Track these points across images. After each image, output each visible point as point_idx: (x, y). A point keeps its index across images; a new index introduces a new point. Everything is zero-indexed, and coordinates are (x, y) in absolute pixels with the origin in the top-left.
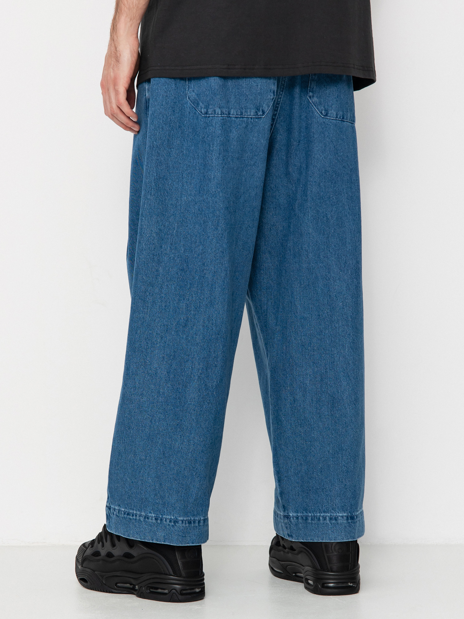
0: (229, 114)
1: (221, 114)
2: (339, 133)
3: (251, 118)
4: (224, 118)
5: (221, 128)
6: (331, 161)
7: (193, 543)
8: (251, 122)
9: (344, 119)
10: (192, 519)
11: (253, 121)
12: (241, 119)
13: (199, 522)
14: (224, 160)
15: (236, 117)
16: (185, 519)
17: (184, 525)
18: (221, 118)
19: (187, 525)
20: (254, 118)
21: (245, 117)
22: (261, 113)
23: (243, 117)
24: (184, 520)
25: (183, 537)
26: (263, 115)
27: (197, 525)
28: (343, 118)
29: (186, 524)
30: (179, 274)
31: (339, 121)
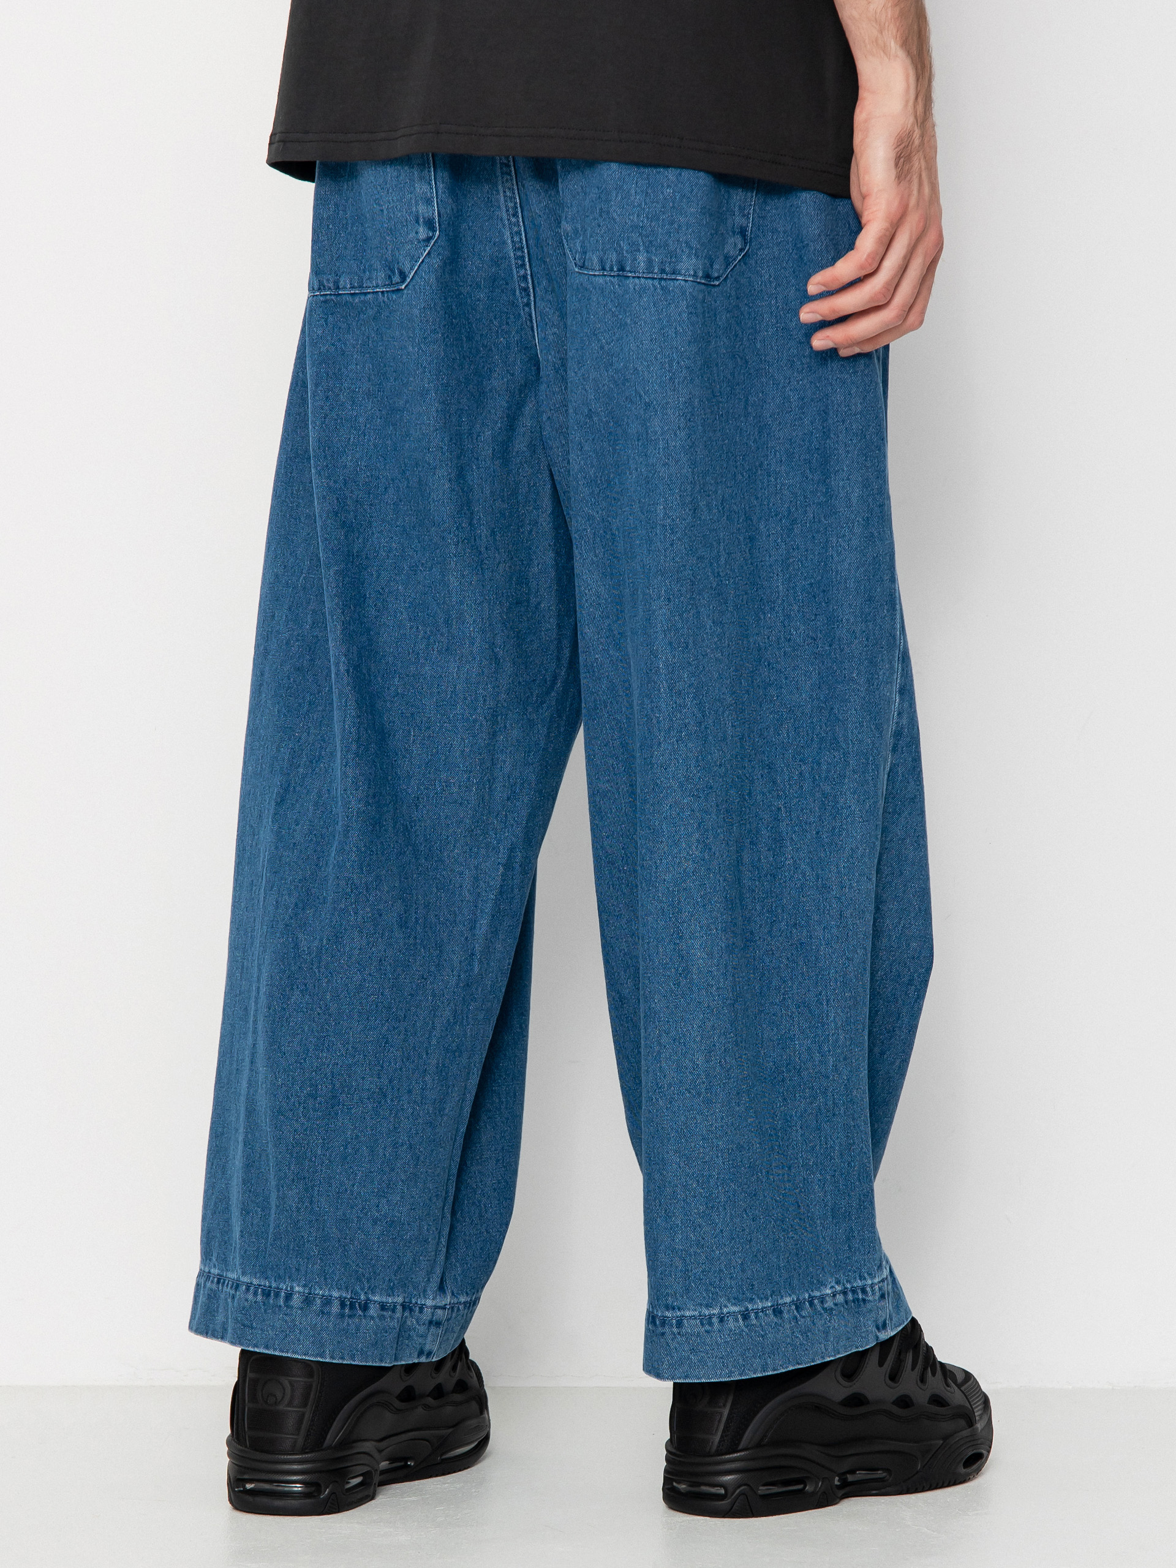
0: (338, 288)
1: (319, 289)
2: (613, 310)
3: (383, 292)
4: (328, 297)
5: (322, 322)
6: (598, 386)
7: (267, 1347)
8: (384, 302)
9: (625, 271)
10: (274, 1285)
11: (388, 299)
12: (362, 298)
13: (289, 1297)
14: (327, 397)
15: (352, 294)
16: (255, 1282)
17: (250, 1297)
18: (322, 298)
19: (259, 1298)
20: (387, 291)
21: (369, 293)
22: (396, 278)
23: (366, 294)
24: (251, 1283)
25: (244, 1325)
26: (403, 282)
27: (281, 1302)
28: (622, 269)
29: (255, 1294)
30: (292, 679)
31: (612, 279)
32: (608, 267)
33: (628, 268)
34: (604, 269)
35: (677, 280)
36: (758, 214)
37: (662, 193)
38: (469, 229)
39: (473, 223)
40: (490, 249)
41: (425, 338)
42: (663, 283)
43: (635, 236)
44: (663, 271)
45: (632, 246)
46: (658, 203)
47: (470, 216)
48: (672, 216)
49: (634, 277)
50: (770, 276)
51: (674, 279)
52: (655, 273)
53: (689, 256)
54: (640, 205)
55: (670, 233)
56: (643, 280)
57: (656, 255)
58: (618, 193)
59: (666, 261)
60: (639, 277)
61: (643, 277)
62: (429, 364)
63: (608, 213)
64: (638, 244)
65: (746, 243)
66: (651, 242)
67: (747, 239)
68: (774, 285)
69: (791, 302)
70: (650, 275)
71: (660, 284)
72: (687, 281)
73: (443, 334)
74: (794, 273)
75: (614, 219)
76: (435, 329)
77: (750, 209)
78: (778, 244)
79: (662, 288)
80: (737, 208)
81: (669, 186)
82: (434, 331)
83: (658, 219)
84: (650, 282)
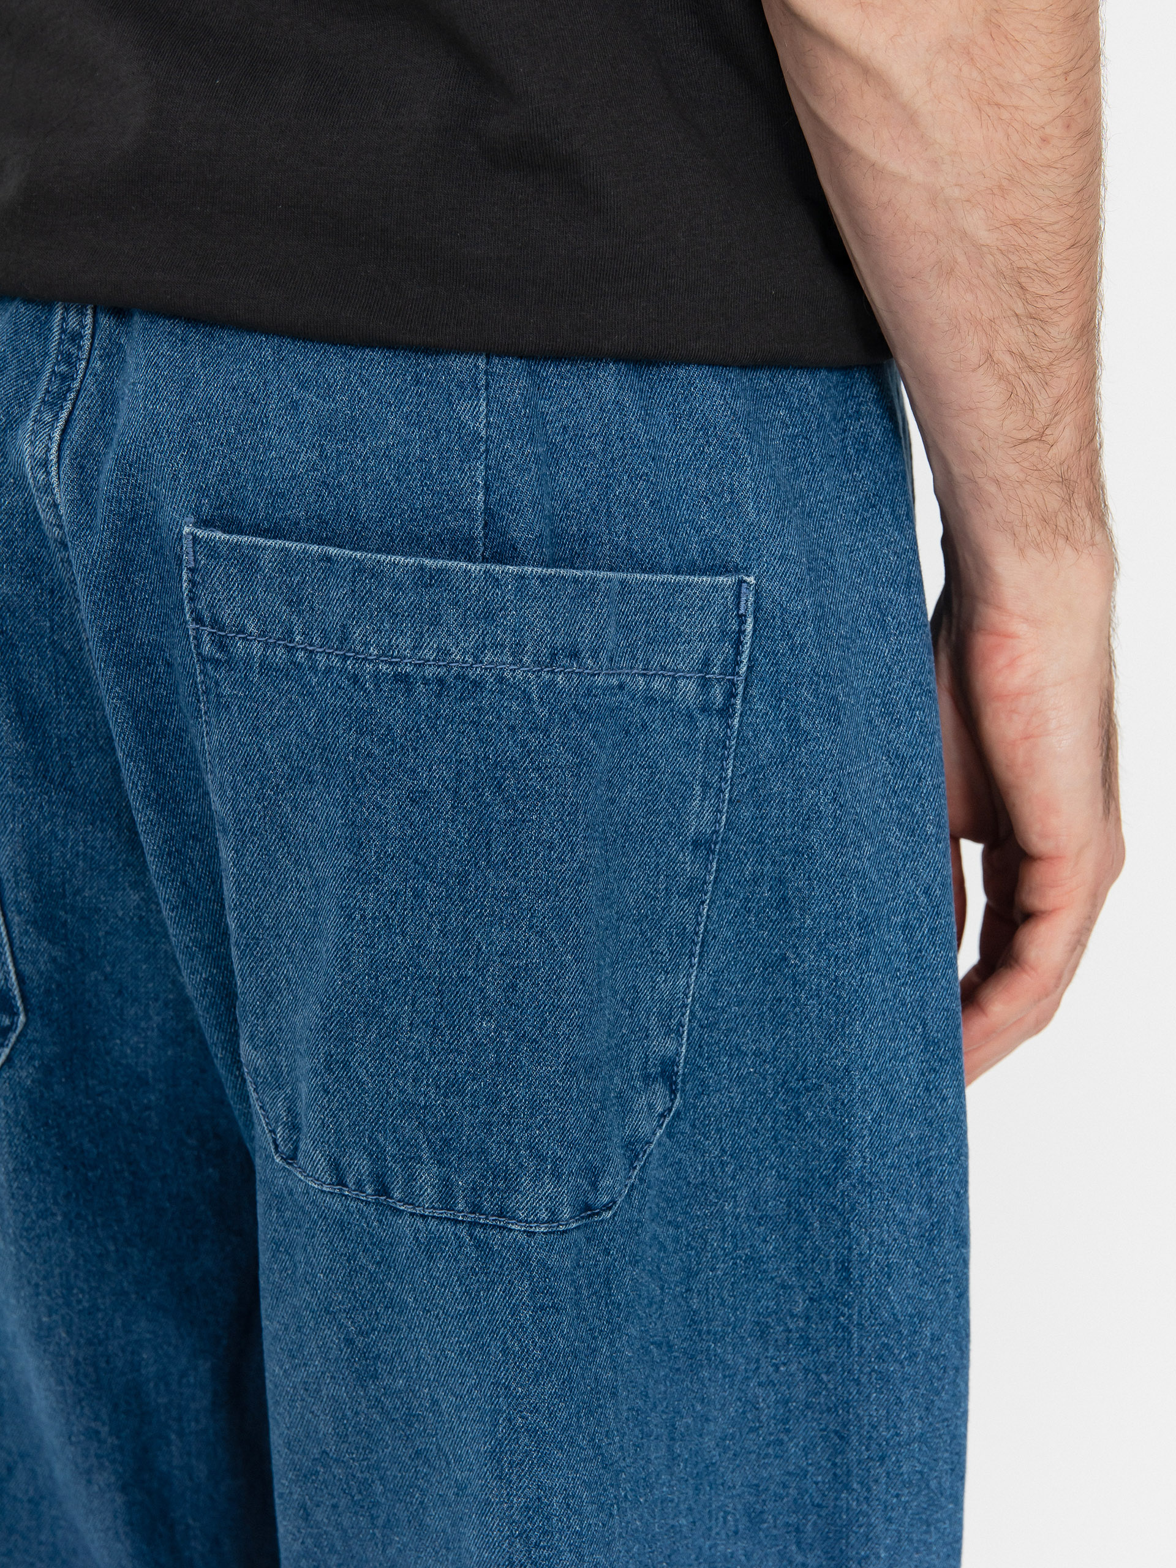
32: (350, 1180)
33: (397, 1195)
34: (342, 1182)
35: (511, 1230)
36: (700, 1020)
37: (470, 1030)
38: (106, 979)
39: (114, 966)
40: (158, 1014)
41: (27, 1230)
42: (478, 1232)
43: (408, 1127)
44: (476, 1208)
45: (403, 1148)
46: (460, 1053)
47: (104, 955)
48: (495, 1085)
49: (412, 1214)
50: (723, 1151)
51: (504, 1228)
52: (459, 1212)
53: (536, 1178)
54: (418, 1056)
55: (490, 1124)
56: (433, 1223)
57: (458, 1172)
58: (369, 1023)
59: (483, 1188)
60: (423, 1216)
61: (433, 1217)
62: (45, 1278)
63: (346, 1065)
64: (418, 1146)
65: (673, 1092)
66: (446, 1141)
67: (675, 1083)
68: (729, 1169)
69: (766, 1202)
70: (449, 1214)
71: (471, 1235)
72: (534, 1233)
73: (65, 1215)
74: (776, 1141)
75: (361, 1084)
76: (47, 1210)
77: (683, 1015)
78: (741, 1080)
79: (478, 1245)
80: (653, 1019)
81: (486, 1014)
82: (44, 1214)
83: (461, 1092)
84: (449, 1228)
